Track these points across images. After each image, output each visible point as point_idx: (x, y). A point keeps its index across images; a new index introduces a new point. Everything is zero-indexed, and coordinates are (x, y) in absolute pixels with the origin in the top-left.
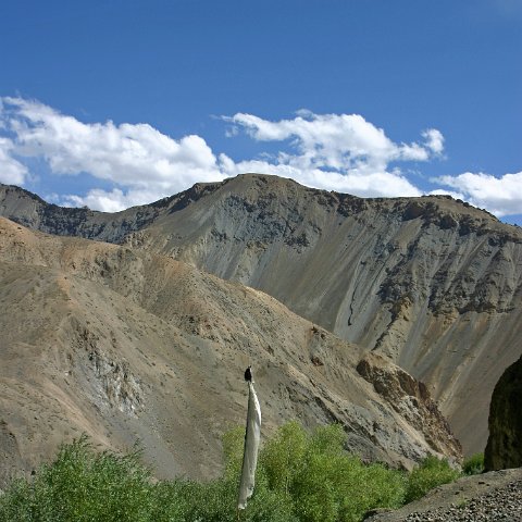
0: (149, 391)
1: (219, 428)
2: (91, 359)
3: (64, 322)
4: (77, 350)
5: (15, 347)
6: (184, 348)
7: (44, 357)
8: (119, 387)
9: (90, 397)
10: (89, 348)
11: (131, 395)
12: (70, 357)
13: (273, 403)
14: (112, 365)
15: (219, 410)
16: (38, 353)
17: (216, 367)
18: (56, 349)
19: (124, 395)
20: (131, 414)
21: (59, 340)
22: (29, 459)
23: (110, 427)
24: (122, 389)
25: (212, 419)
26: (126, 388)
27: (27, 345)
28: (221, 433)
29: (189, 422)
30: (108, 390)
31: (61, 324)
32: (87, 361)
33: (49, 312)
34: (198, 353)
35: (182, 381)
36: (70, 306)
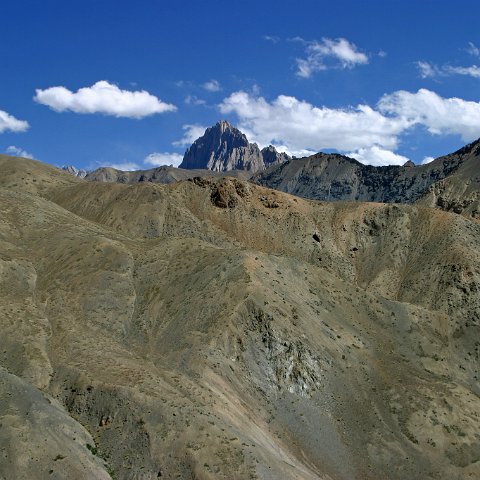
0: (328, 367)
1: (397, 401)
2: (264, 341)
3: (240, 305)
4: (250, 333)
5: (187, 337)
6: (378, 314)
7: (213, 344)
8: (291, 367)
9: (256, 380)
10: (264, 329)
11: (305, 374)
12: (240, 342)
13: (469, 366)
14: (285, 345)
15: (403, 380)
16: (208, 341)
17: (410, 332)
18: (226, 335)
19: (296, 375)
20: (303, 394)
21: (231, 325)
22: (158, 460)
23: (274, 412)
24: (294, 369)
25: (392, 391)
26: (299, 368)
27: (199, 333)
28: (399, 407)
29: (366, 397)
30: (278, 372)
31: (237, 308)
32: (260, 343)
33: (227, 296)
34: (393, 318)
35: (370, 352)
36: (250, 288)
